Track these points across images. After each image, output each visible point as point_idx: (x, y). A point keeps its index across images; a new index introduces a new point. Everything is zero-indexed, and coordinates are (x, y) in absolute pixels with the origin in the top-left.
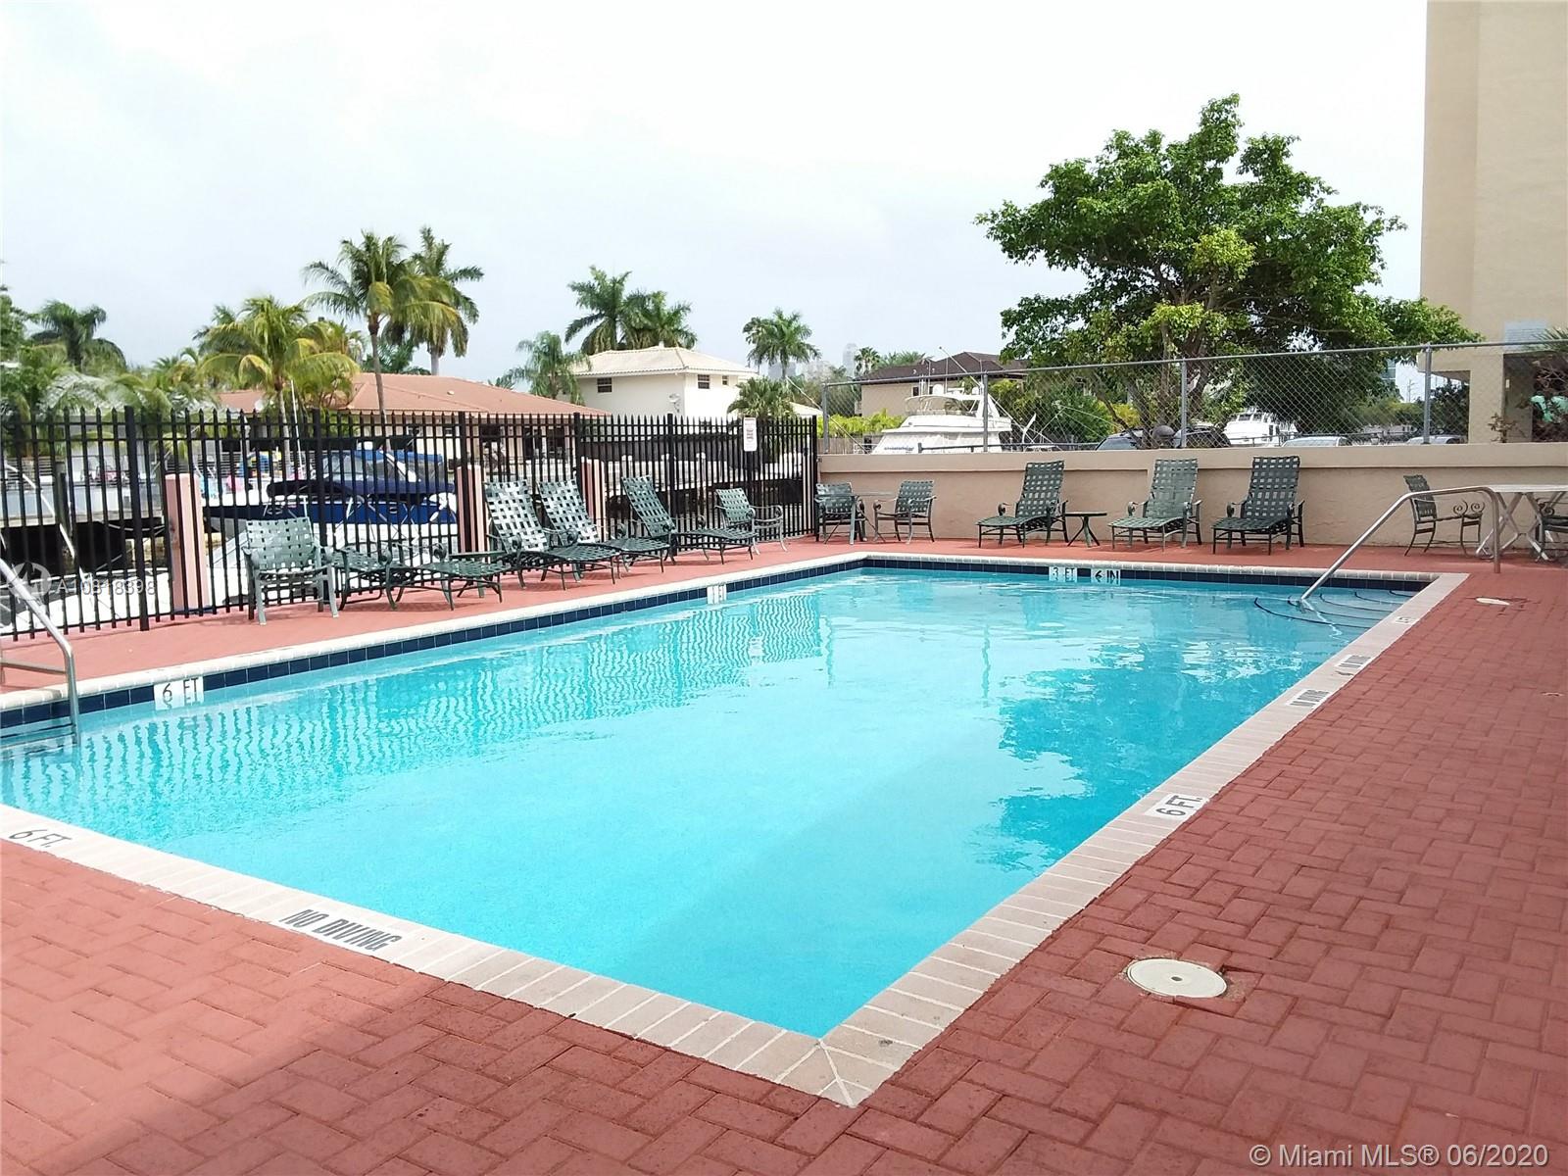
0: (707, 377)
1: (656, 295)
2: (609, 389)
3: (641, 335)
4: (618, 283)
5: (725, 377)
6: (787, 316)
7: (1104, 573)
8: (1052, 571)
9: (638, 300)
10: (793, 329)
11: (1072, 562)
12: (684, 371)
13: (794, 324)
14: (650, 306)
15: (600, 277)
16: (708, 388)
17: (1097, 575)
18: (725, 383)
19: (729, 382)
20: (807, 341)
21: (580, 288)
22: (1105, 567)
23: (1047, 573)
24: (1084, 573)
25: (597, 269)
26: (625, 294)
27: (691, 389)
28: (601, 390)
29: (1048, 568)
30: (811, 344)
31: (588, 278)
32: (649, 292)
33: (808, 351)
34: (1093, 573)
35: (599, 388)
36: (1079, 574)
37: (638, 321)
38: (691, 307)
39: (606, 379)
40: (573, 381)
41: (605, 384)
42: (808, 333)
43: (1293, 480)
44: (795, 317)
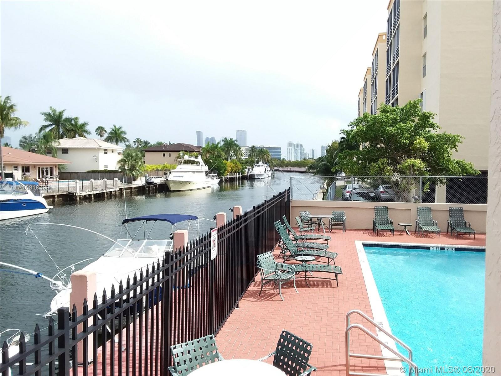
0: (106, 150)
1: (76, 119)
2: (67, 153)
3: (70, 132)
4: (61, 114)
5: (113, 150)
6: (117, 127)
7: (450, 249)
8: (431, 248)
9: (68, 120)
10: (120, 131)
11: (438, 245)
12: (99, 148)
13: (120, 130)
14: (73, 122)
15: (54, 111)
16: (107, 153)
17: (447, 250)
18: (112, 152)
19: (114, 152)
20: (125, 136)
21: (45, 114)
22: (450, 247)
23: (430, 249)
24: (443, 249)
25: (53, 108)
26: (64, 117)
27: (101, 154)
28: (63, 153)
29: (430, 247)
30: (126, 137)
31: (49, 111)
32: (73, 117)
33: (125, 140)
34: (446, 249)
35: (63, 152)
36: (441, 249)
37: (69, 127)
38: (88, 123)
39: (66, 149)
40: (55, 150)
41: (65, 151)
42: (125, 133)
43: (462, 215)
44: (120, 128)
